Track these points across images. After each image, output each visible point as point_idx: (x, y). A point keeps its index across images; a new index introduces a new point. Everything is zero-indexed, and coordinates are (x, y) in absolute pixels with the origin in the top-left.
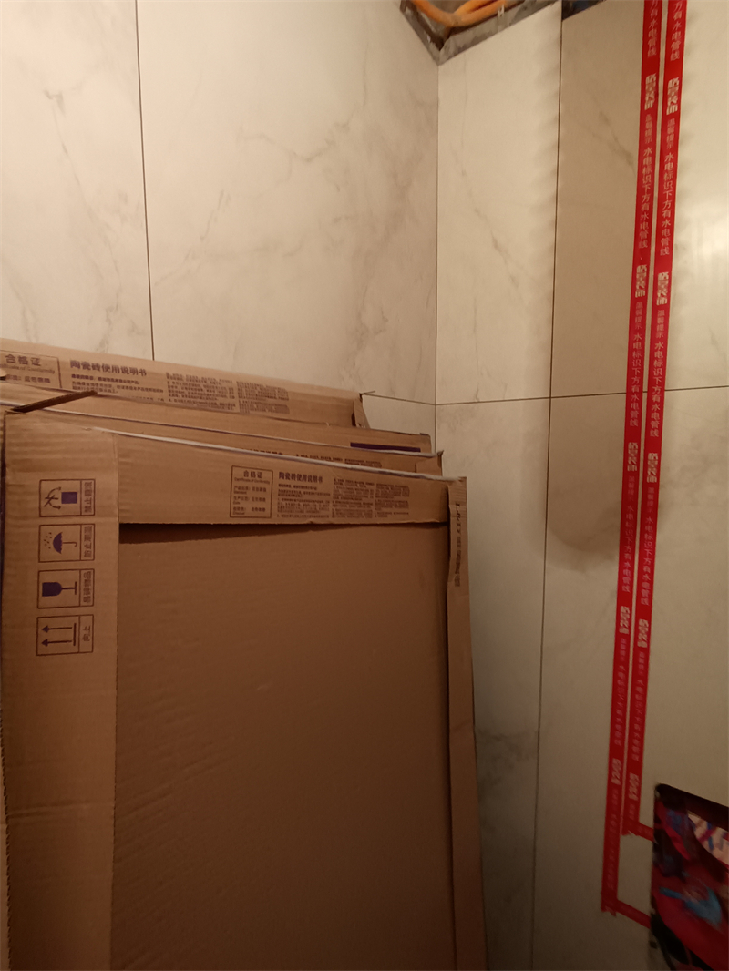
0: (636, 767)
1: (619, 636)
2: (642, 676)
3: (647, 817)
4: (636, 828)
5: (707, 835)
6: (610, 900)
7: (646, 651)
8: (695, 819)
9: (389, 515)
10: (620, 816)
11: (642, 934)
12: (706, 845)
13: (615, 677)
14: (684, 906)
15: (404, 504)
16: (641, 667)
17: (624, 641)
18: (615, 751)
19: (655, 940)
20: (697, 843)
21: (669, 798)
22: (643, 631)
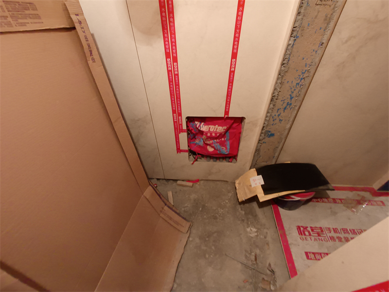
0: (180, 114)
1: (169, 71)
2: (177, 85)
3: (185, 127)
4: (182, 131)
5: (200, 126)
6: (179, 150)
7: (178, 75)
8: (196, 123)
9: (27, 25)
10: (178, 129)
11: (187, 154)
12: (199, 128)
13: (170, 87)
14: (195, 144)
15: (37, 17)
16: (177, 81)
17: (170, 73)
18: (174, 112)
19: (190, 154)
20: (198, 128)
21: (190, 119)
22: (176, 67)
